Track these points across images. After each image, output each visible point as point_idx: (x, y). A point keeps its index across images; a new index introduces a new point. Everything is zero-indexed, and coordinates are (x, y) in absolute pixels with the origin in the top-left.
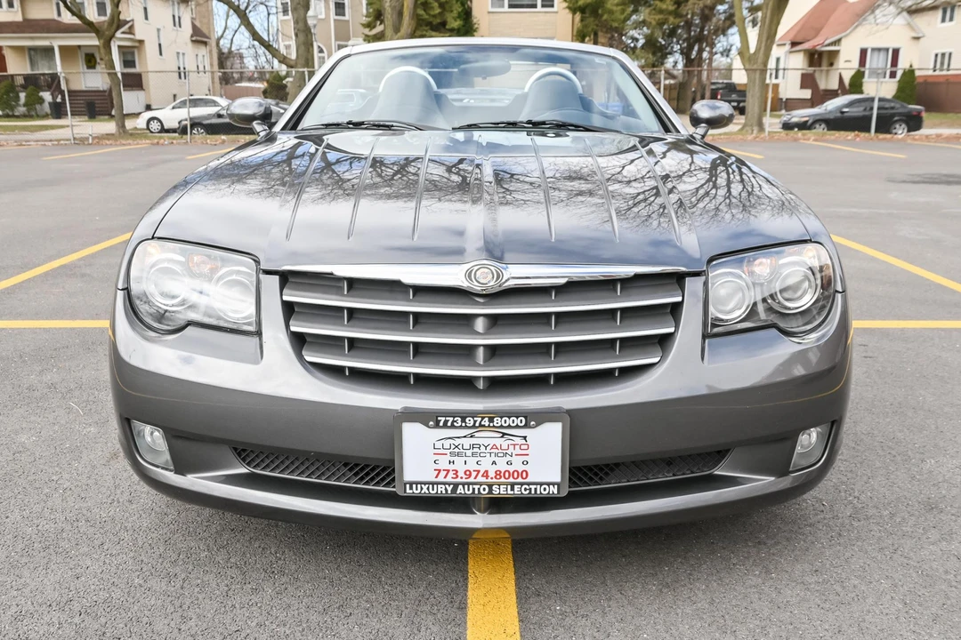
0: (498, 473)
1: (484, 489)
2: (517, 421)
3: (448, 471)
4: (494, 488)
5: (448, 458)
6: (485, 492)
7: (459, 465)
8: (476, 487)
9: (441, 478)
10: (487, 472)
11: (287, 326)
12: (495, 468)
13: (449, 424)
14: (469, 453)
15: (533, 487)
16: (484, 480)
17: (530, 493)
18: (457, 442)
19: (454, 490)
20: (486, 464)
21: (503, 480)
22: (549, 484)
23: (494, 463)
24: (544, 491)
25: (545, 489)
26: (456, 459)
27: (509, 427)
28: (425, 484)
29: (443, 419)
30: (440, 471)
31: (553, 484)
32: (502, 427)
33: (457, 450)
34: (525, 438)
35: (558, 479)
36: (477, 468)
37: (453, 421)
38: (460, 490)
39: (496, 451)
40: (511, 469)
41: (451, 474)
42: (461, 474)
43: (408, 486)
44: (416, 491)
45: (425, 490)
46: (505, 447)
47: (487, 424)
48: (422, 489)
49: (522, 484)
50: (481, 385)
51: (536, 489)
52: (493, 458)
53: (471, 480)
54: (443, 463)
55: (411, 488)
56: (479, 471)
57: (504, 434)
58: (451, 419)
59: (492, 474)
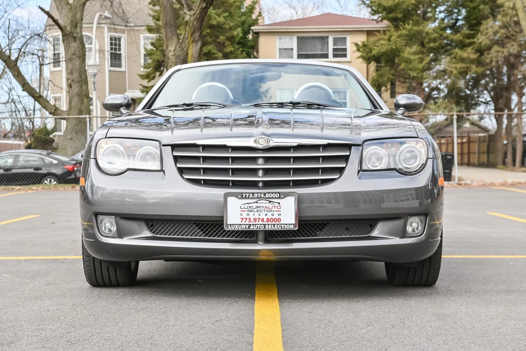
0: (268, 220)
1: (262, 227)
2: (276, 195)
3: (247, 219)
4: (266, 226)
5: (247, 212)
6: (262, 228)
7: (252, 216)
8: (259, 226)
9: (243, 223)
10: (263, 219)
11: (176, 165)
12: (266, 217)
13: (247, 197)
14: (255, 210)
15: (283, 226)
16: (262, 223)
17: (282, 228)
18: (250, 205)
19: (249, 227)
20: (263, 216)
21: (270, 223)
22: (290, 224)
23: (266, 215)
24: (287, 228)
25: (288, 226)
26: (250, 213)
27: (272, 198)
28: (237, 225)
29: (245, 194)
30: (243, 219)
31: (292, 224)
32: (269, 198)
33: (250, 209)
34: (279, 203)
35: (294, 223)
36: (259, 217)
37: (249, 195)
38: (252, 227)
39: (267, 209)
40: (273, 217)
41: (248, 220)
42: (252, 220)
43: (229, 226)
44: (233, 228)
45: (237, 227)
46: (271, 207)
47: (263, 196)
48: (235, 227)
49: (278, 224)
50: (261, 185)
51: (284, 226)
52: (266, 213)
53: (256, 223)
54: (245, 216)
55: (231, 227)
56: (260, 219)
57: (270, 201)
58: (248, 194)
59: (265, 220)
